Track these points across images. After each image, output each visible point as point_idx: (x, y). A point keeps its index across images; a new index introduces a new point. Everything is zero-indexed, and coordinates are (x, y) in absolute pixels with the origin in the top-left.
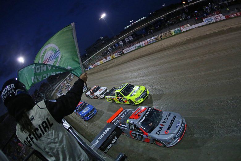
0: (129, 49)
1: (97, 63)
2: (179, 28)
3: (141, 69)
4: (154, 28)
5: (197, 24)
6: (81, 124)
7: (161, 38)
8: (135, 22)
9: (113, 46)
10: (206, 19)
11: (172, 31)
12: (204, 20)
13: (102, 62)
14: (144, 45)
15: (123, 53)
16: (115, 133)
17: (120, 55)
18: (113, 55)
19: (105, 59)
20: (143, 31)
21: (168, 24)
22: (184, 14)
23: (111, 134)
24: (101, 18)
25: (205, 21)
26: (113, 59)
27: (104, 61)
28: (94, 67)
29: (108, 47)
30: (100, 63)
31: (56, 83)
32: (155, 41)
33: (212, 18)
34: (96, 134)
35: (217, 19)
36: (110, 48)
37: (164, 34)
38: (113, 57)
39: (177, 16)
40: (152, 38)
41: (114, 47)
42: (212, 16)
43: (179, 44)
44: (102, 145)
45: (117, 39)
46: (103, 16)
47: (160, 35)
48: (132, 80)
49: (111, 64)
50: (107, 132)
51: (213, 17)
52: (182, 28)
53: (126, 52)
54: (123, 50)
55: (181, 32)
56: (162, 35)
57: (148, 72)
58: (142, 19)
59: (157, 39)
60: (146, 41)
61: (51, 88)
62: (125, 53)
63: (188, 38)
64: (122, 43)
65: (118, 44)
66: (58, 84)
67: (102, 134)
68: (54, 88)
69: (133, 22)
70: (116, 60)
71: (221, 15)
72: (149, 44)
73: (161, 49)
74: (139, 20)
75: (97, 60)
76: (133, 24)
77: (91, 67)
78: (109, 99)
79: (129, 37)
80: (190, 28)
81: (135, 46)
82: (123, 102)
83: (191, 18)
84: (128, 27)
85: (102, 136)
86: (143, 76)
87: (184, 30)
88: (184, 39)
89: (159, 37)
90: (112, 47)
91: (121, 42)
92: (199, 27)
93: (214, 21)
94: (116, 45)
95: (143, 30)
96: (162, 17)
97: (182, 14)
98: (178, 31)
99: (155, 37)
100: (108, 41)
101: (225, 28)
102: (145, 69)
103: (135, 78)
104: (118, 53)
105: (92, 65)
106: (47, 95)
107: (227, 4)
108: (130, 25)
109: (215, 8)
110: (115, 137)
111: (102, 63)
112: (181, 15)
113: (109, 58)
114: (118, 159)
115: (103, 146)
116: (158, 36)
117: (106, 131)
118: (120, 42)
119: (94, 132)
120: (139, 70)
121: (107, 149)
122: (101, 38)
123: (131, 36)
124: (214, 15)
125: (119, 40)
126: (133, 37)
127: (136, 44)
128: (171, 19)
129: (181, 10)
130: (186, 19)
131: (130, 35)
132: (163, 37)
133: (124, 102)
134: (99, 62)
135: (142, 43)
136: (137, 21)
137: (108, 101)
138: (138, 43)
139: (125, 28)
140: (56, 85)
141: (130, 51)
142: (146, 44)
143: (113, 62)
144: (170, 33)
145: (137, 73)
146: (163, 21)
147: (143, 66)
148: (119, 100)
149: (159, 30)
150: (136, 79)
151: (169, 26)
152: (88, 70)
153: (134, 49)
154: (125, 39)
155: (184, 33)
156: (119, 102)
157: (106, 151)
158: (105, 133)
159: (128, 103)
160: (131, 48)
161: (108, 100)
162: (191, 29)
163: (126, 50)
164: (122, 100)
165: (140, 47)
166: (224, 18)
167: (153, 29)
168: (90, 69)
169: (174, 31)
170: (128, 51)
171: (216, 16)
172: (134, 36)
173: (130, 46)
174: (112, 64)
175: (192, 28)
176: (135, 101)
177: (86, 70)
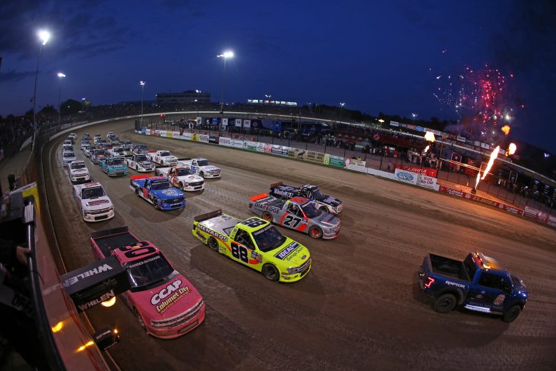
0: (231, 141)
1: (161, 132)
2: (342, 159)
3: (230, 190)
4: (299, 132)
5: (380, 169)
6: (70, 226)
7: (300, 156)
8: (273, 102)
9: (208, 119)
10: (402, 171)
11: (327, 157)
12: (397, 171)
13: (171, 134)
14: (262, 150)
15: (217, 142)
16: (114, 282)
17: (210, 141)
18: (198, 136)
19: (179, 133)
20: (277, 125)
21: (327, 140)
22: (367, 140)
23: (106, 281)
24: (222, 56)
25: (397, 174)
26: (194, 141)
27: (175, 135)
28: (151, 135)
29: (198, 115)
30: (167, 134)
31: (71, 122)
32: (287, 156)
33: (415, 176)
34: (86, 261)
35: (422, 181)
36: (200, 118)
37: (308, 153)
38: (195, 138)
39: (353, 137)
40: (284, 148)
41: (208, 121)
42: (416, 172)
43: (325, 187)
44: (80, 292)
45: (223, 110)
46: (228, 55)
47: (301, 151)
48: (203, 200)
49: (183, 147)
50: (100, 271)
51: (417, 174)
52: (348, 161)
53: (223, 144)
54: (220, 138)
55: (341, 167)
56: (304, 152)
57: (240, 203)
58: (290, 103)
59: (291, 155)
60: (271, 146)
61: (56, 124)
62: (220, 144)
63: (347, 184)
64: (227, 124)
65: (219, 120)
66: (74, 124)
67: (91, 271)
68: (62, 128)
69: (270, 100)
70: (197, 147)
71: (435, 180)
72: (271, 154)
73: (286, 175)
74: (283, 103)
75: (164, 126)
76: (267, 102)
77: (148, 131)
78: (201, 232)
79: (245, 121)
80: (364, 169)
81: (245, 143)
82: (243, 259)
83: (377, 153)
84: (256, 101)
85: (87, 274)
86: (227, 205)
87: (349, 167)
88: (340, 183)
89: (299, 153)
90: (204, 119)
91: (225, 121)
92: (379, 177)
93: (415, 182)
94: (214, 119)
95: (277, 123)
96: (325, 122)
97: (364, 138)
98: (337, 162)
99: (290, 148)
100: (206, 103)
101: (426, 205)
102: (238, 193)
103: (210, 200)
104: (208, 136)
105: (151, 128)
106: (44, 133)
107: (458, 169)
108: (261, 101)
109: (430, 162)
110: (112, 291)
111: (171, 137)
112: (360, 138)
113: (188, 135)
114: (101, 336)
115: (80, 295)
116: (298, 150)
117: (101, 269)
118: (224, 119)
119: (85, 256)
120: (227, 189)
121: (86, 305)
122: (197, 91)
123: (250, 122)
124: (421, 172)
125: (224, 116)
126: (252, 126)
127: (250, 140)
128: (340, 135)
129: (368, 130)
130: (366, 151)
131: (250, 117)
132: (305, 156)
133: (246, 260)
134: (165, 132)
135: (261, 146)
136: (277, 102)
137: (197, 236)
138: (254, 140)
139: (250, 101)
140: (70, 125)
141: (231, 145)
142: (267, 151)
143: (189, 148)
144: (321, 157)
145: (220, 193)
146: (323, 130)
147: (236, 186)
148: (233, 251)
149: (304, 141)
150: (210, 203)
151: (327, 145)
152: (137, 134)
153: (241, 147)
154: (236, 120)
155: (347, 173)
156: (229, 254)
157: (83, 307)
158: (97, 272)
159: (259, 267)
160: (236, 141)
161: (198, 233)
162: (364, 174)
163: (226, 140)
164: (246, 255)
165: (252, 150)
166: (437, 188)
167: (297, 133)
168: (144, 134)
169: (330, 159)
170: (227, 145)
171: (423, 176)
172: (255, 124)
173: (237, 138)
174: (185, 150)
175: (366, 172)
176: (283, 273)
177: (136, 131)
